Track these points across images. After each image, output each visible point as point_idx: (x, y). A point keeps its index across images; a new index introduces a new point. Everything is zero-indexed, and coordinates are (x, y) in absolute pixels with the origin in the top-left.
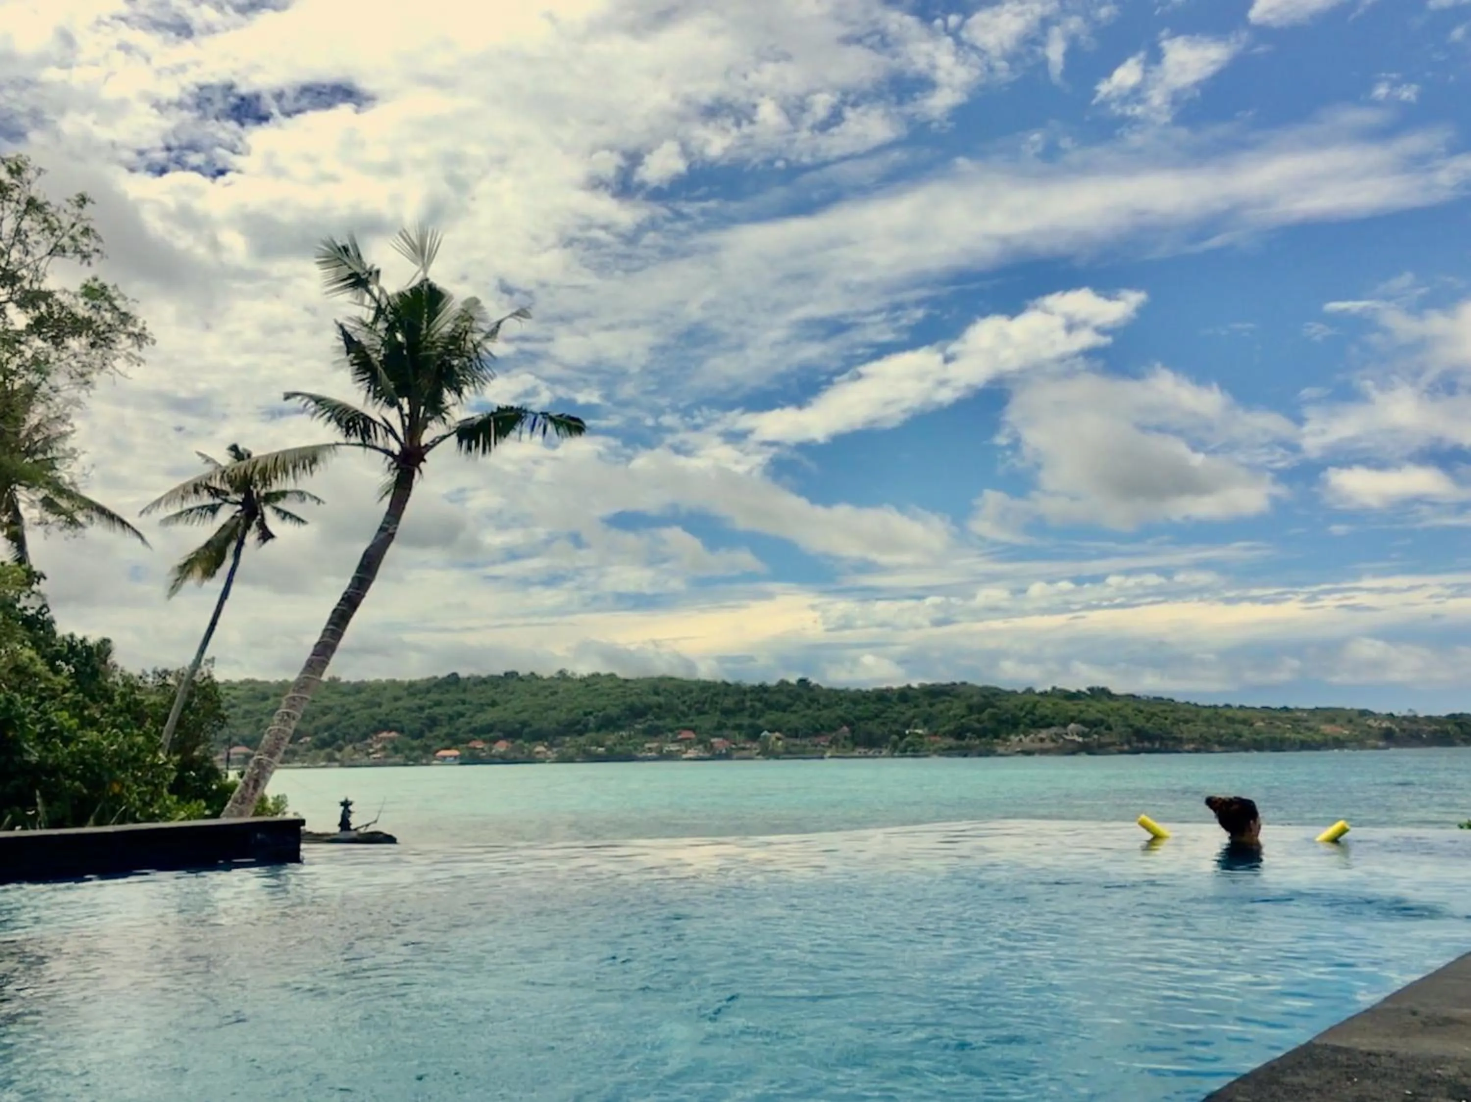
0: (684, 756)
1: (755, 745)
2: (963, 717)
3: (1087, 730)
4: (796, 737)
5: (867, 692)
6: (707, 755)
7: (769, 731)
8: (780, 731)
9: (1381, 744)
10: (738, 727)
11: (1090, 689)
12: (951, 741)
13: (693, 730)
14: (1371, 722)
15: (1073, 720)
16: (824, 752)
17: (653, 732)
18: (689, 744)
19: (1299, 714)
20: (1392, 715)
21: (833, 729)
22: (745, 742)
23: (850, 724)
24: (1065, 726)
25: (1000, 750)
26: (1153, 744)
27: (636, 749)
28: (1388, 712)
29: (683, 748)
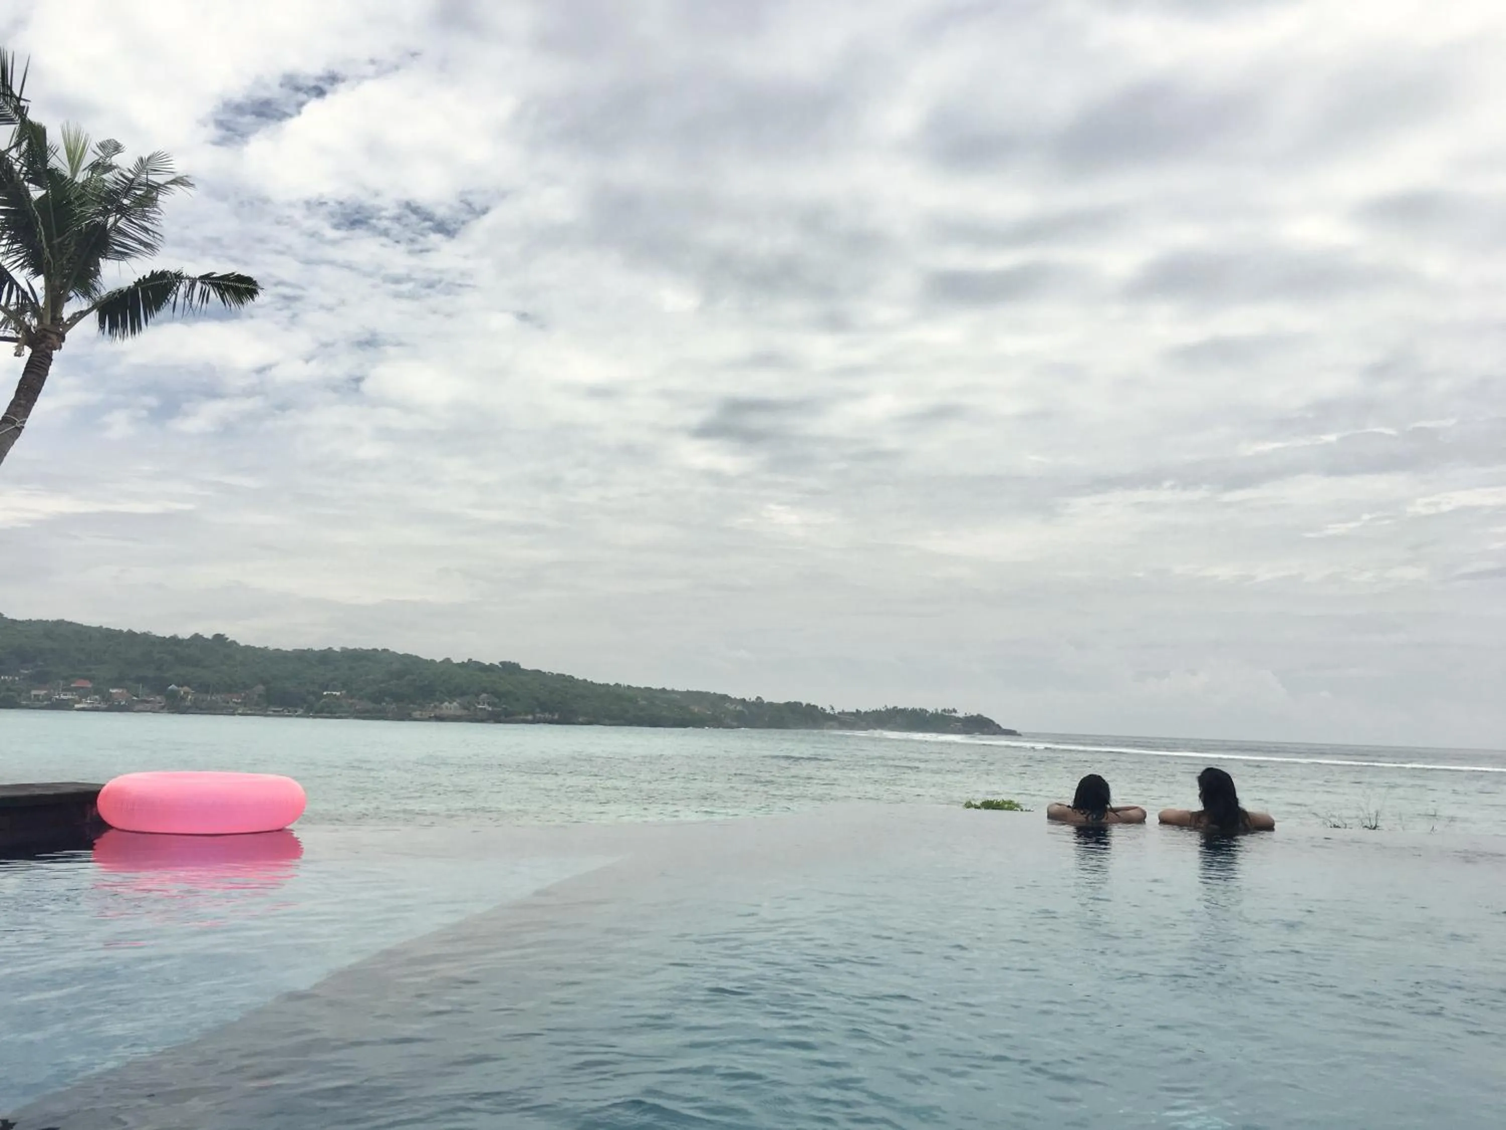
0: (77, 706)
1: (159, 698)
2: (382, 682)
3: (497, 700)
4: (207, 692)
5: (287, 652)
6: (103, 705)
7: (178, 685)
8: (189, 686)
9: (735, 724)
10: (140, 680)
11: (501, 663)
12: (370, 705)
13: (91, 679)
14: (727, 705)
15: (484, 690)
16: (237, 709)
17: (41, 679)
18: (84, 694)
19: (674, 695)
20: (744, 700)
21: (246, 687)
22: (148, 695)
23: (264, 682)
24: (477, 695)
25: (417, 714)
26: (553, 715)
27: (19, 695)
28: (742, 697)
29: (77, 697)
